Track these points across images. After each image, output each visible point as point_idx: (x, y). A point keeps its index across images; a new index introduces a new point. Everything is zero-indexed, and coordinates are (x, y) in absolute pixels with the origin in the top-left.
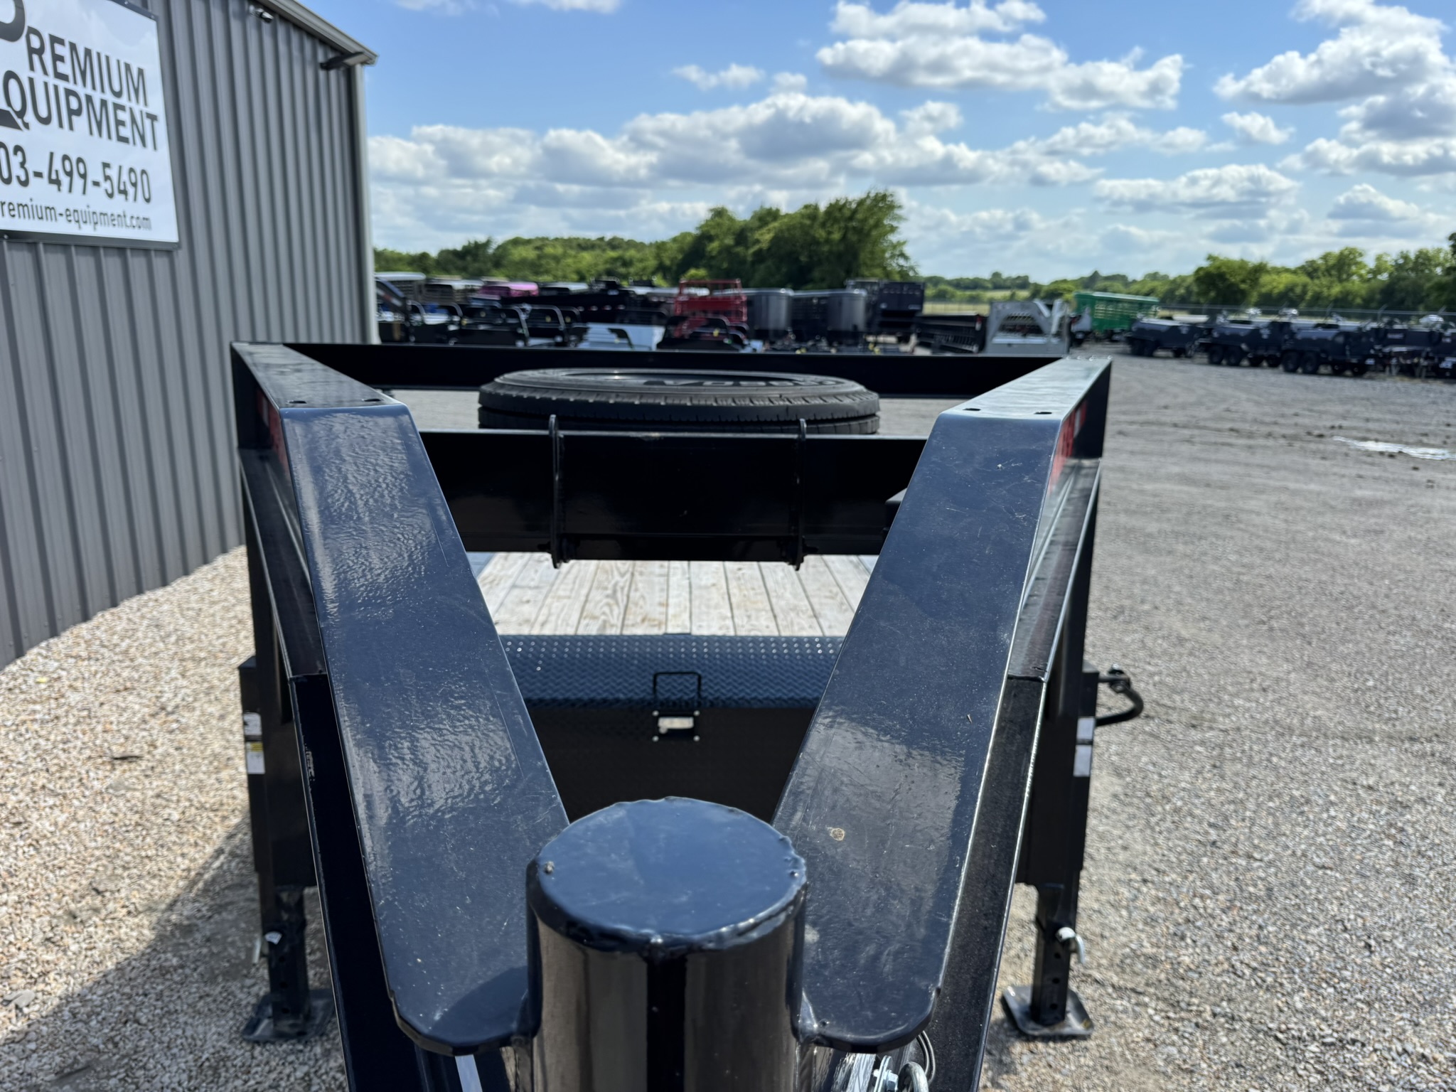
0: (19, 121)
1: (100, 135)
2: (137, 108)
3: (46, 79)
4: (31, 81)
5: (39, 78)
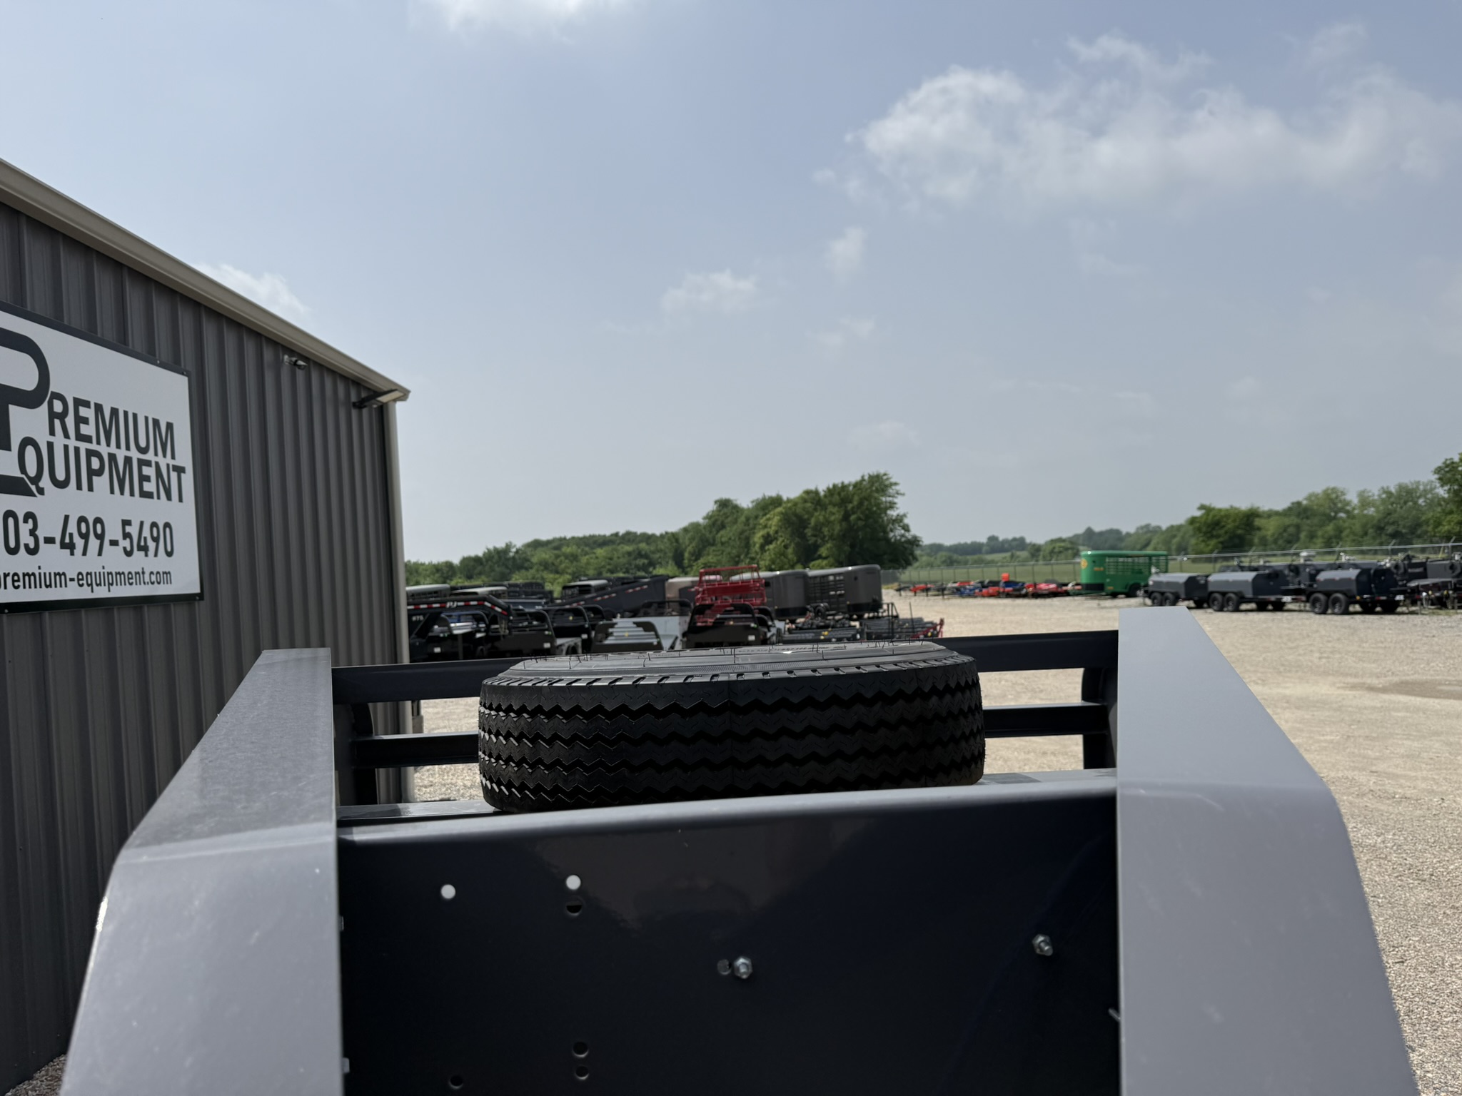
0: (33, 488)
1: (122, 493)
2: (164, 462)
3: (67, 442)
4: (50, 445)
5: (59, 441)
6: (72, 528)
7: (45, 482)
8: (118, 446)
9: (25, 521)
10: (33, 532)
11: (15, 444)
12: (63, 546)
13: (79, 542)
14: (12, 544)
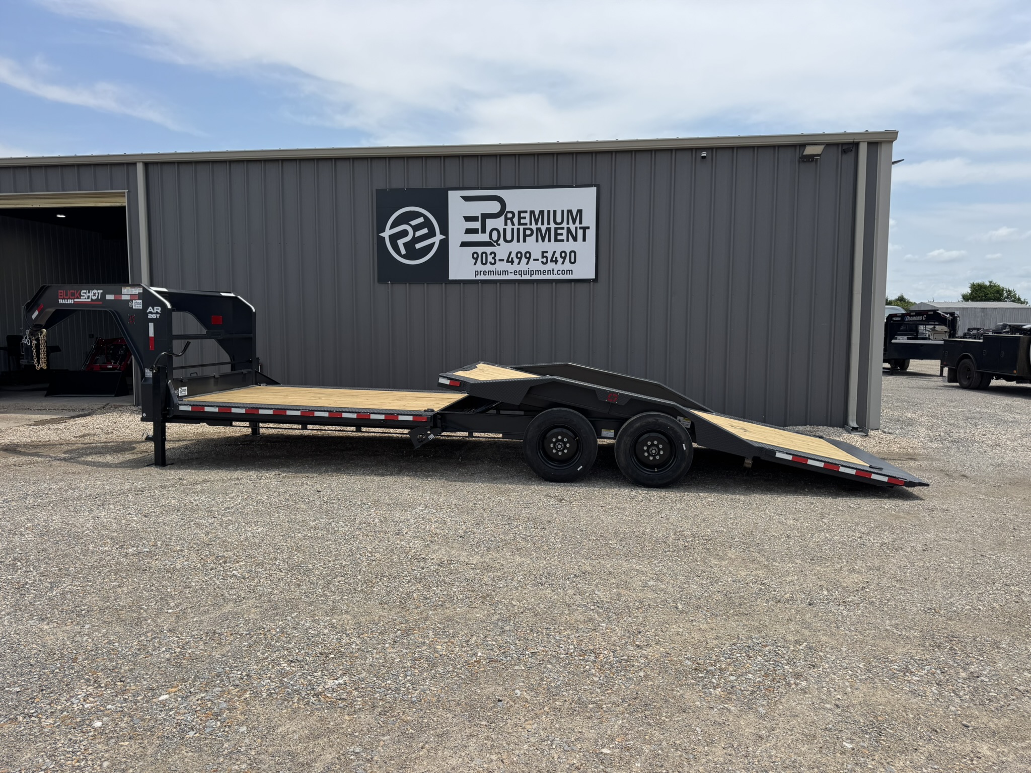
0: (495, 244)
1: (543, 240)
2: (572, 227)
3: (513, 227)
4: (505, 230)
5: (509, 227)
6: (513, 255)
7: (501, 241)
8: (543, 224)
9: (491, 254)
10: (494, 258)
11: (488, 231)
12: (508, 261)
13: (516, 261)
14: (484, 262)
